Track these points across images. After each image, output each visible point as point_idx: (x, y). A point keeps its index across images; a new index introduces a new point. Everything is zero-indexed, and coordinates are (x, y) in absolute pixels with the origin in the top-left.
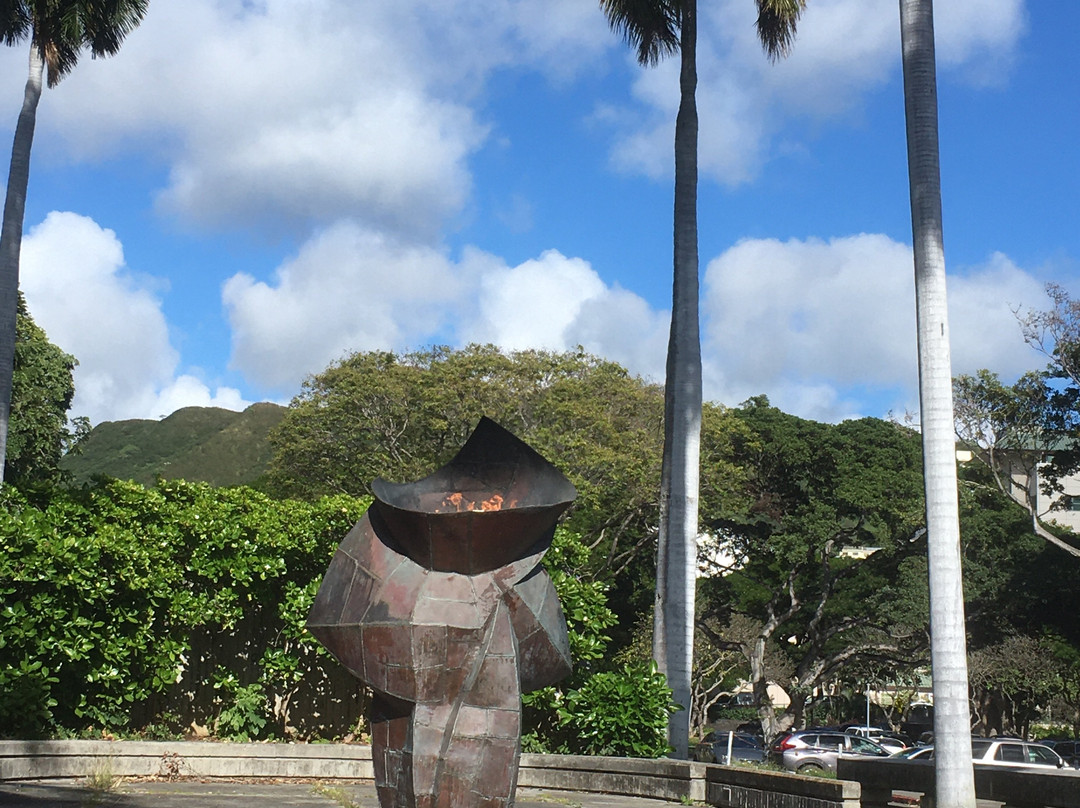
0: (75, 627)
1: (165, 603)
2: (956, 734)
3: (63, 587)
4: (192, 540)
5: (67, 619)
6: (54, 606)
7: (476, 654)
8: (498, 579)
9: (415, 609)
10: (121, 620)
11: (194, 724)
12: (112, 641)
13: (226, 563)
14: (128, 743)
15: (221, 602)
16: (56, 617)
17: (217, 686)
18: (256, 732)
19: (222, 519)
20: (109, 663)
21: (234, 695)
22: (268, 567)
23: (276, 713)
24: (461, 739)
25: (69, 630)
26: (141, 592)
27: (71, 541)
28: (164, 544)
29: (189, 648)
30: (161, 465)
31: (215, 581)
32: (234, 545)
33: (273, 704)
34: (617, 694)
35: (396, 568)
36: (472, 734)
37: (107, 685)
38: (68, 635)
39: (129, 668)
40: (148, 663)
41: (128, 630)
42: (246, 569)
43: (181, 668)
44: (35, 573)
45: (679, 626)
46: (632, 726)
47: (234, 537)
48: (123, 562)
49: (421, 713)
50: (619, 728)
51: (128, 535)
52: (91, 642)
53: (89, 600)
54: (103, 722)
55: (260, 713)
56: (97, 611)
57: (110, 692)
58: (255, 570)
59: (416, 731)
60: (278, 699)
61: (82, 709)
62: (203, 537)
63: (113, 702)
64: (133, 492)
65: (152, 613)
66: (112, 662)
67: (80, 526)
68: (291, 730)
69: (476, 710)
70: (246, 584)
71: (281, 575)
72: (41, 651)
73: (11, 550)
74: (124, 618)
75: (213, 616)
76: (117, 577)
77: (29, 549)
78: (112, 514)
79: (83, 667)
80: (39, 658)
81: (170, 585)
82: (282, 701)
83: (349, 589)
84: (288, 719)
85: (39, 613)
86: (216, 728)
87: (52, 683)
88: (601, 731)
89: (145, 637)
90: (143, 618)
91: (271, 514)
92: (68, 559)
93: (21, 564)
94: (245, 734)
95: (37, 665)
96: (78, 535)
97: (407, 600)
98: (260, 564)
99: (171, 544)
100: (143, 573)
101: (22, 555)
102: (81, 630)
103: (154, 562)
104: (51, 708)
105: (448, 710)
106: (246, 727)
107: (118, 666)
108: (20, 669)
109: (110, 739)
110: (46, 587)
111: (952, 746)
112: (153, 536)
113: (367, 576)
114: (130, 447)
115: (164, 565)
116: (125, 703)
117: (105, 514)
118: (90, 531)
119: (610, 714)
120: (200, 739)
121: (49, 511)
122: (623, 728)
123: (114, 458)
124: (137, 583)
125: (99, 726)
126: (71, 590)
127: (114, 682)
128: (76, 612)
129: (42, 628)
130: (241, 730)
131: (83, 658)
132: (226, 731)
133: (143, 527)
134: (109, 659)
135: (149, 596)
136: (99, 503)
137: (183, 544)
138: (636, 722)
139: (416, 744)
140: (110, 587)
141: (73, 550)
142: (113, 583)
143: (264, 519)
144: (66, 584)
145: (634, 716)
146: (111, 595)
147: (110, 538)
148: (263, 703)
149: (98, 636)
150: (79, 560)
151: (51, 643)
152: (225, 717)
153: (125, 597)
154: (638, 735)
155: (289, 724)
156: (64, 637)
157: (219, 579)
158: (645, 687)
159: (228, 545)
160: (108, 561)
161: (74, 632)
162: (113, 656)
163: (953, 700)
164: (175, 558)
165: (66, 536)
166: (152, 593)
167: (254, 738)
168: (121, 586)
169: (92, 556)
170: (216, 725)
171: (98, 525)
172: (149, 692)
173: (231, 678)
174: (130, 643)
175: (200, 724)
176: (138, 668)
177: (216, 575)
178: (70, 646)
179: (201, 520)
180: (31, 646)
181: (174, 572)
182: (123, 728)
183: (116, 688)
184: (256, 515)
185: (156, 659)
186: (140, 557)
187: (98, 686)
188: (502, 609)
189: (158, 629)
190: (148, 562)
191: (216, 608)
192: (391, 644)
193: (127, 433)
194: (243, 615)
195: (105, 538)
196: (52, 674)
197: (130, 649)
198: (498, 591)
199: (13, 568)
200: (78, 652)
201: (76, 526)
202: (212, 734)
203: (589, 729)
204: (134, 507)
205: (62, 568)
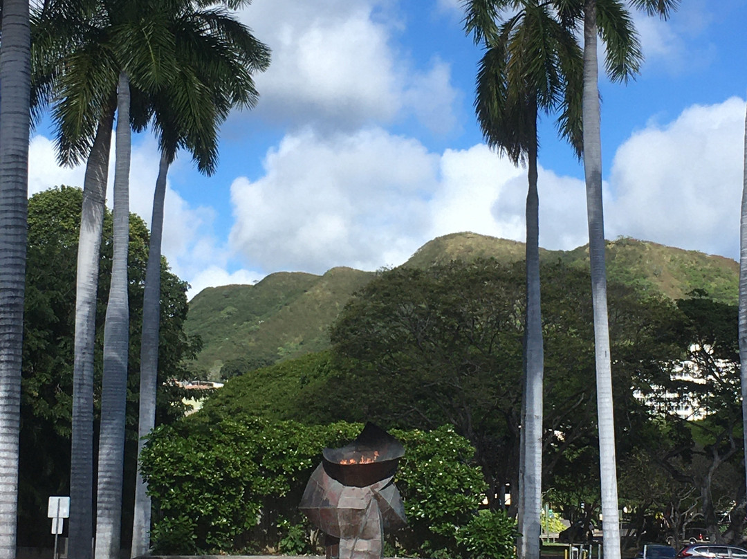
0: (204, 498)
1: (249, 484)
2: (611, 547)
3: (198, 478)
4: (262, 450)
5: (200, 494)
6: (193, 488)
7: (363, 518)
8: (372, 489)
9: (339, 502)
10: (227, 493)
11: (267, 547)
12: (223, 504)
13: (280, 462)
14: (233, 556)
15: (278, 482)
16: (195, 493)
17: (278, 526)
18: (300, 550)
19: (278, 439)
20: (222, 516)
21: (288, 530)
22: (302, 463)
23: (311, 540)
24: (358, 552)
25: (201, 499)
26: (236, 479)
27: (201, 455)
28: (248, 453)
29: (263, 507)
30: (257, 324)
31: (275, 471)
32: (284, 453)
33: (309, 535)
34: (485, 527)
35: (333, 485)
36: (362, 550)
37: (221, 527)
38: (201, 503)
39: (232, 518)
40: (242, 514)
41: (231, 498)
42: (291, 465)
43: (260, 517)
44: (184, 472)
45: (531, 488)
46: (492, 544)
47: (284, 448)
48: (227, 464)
49: (342, 542)
50: (486, 546)
51: (229, 449)
52: (212, 505)
53: (211, 484)
54: (220, 546)
55: (302, 540)
56: (216, 490)
57: (223, 530)
58: (296, 465)
59: (340, 549)
60: (312, 533)
61: (209, 539)
62: (268, 448)
63: (225, 536)
64: (231, 426)
65: (243, 489)
66: (223, 515)
67: (205, 446)
68: (320, 548)
69: (364, 541)
70: (291, 473)
71: (309, 467)
72: (188, 511)
73: (172, 460)
74: (229, 492)
75: (274, 490)
76: (224, 472)
77: (180, 459)
78: (221, 439)
79: (209, 518)
80: (188, 514)
81: (251, 474)
82: (315, 533)
83: (315, 494)
84: (318, 543)
85: (186, 491)
86: (279, 549)
87: (194, 527)
88: (477, 547)
89: (240, 502)
90: (239, 492)
91: (304, 436)
92: (199, 464)
93: (177, 467)
94: (295, 551)
95: (186, 517)
96: (204, 451)
97: (336, 498)
98: (298, 462)
99: (251, 452)
100: (237, 469)
101: (177, 463)
102: (206, 499)
103: (243, 463)
104: (194, 539)
105: (354, 541)
106: (295, 547)
107: (226, 517)
108: (178, 520)
109: (224, 554)
110: (190, 478)
111: (610, 552)
112: (242, 449)
113: (322, 489)
114: (230, 309)
115: (248, 464)
116: (231, 536)
117: (217, 439)
118: (210, 448)
119: (481, 538)
120: (271, 554)
121: (189, 439)
122: (488, 546)
123: (217, 318)
124: (235, 474)
125: (219, 548)
126: (202, 479)
127: (225, 525)
128: (205, 490)
129: (188, 499)
130: (292, 549)
131: (209, 514)
132: (284, 550)
133: (236, 444)
134: (222, 513)
135: (241, 480)
136: (214, 433)
137: (257, 452)
138: (494, 542)
139: (340, 554)
140: (221, 477)
141: (202, 459)
142: (222, 474)
143: (301, 439)
144: (199, 476)
145: (494, 539)
146: (222, 481)
147: (220, 452)
148: (304, 535)
149: (216, 502)
150: (205, 464)
151: (193, 506)
152: (284, 542)
153: (229, 481)
154: (496, 548)
155: (318, 546)
156: (199, 503)
157: (277, 470)
158: (500, 524)
159: (281, 453)
160: (220, 464)
161: (204, 501)
162: (224, 512)
163: (610, 531)
164: (253, 459)
165: (198, 452)
166: (242, 479)
167: (299, 553)
168: (226, 476)
169: (212, 461)
170: (279, 546)
171: (213, 445)
172: (243, 530)
173: (286, 522)
174: (232, 505)
175: (271, 546)
176: (237, 519)
177: (275, 468)
178: (202, 508)
179: (267, 439)
180: (183, 508)
181: (253, 467)
182: (231, 549)
183: (226, 529)
184: (297, 437)
185: (246, 513)
186: (235, 461)
187: (217, 527)
188: (374, 501)
189: (246, 498)
190: (239, 463)
191: (276, 485)
192: (330, 515)
193: (227, 296)
194: (290, 488)
195: (218, 451)
196: (194, 523)
197: (232, 508)
198: (372, 494)
199: (173, 469)
200: (206, 511)
201: (203, 446)
202: (277, 552)
203: (471, 546)
204: (231, 434)
205: (197, 468)
